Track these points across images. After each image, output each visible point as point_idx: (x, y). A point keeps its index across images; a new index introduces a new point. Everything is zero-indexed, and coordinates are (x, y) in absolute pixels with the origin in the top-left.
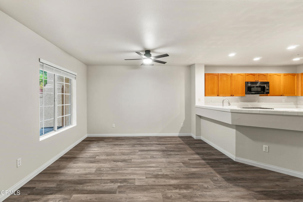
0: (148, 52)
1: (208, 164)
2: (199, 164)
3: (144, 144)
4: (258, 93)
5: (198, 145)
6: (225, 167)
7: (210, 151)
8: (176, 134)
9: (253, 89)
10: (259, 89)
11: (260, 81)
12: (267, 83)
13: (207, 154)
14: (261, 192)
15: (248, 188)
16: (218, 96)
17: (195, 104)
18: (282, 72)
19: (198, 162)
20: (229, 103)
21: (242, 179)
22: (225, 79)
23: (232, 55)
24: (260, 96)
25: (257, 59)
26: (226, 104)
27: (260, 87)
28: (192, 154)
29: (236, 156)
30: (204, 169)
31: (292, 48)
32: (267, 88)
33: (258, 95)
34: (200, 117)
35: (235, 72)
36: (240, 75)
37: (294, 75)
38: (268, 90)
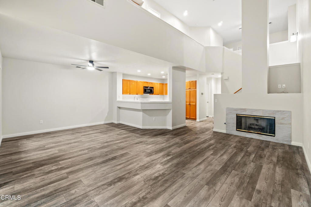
0: (91, 62)
1: (130, 132)
2: (126, 133)
3: (81, 132)
4: (148, 93)
5: (120, 126)
6: (139, 132)
7: (129, 127)
8: (102, 123)
9: (147, 91)
10: (149, 91)
11: (150, 86)
12: (153, 88)
13: (128, 129)
14: (154, 135)
15: (149, 135)
16: (130, 94)
17: (116, 99)
18: (158, 82)
19: (125, 132)
20: (137, 99)
21: (147, 133)
22: (133, 84)
23: (139, 71)
24: (150, 94)
25: (149, 74)
26: (136, 99)
27: (149, 89)
28: (120, 130)
29: (143, 126)
30: (130, 134)
31: (162, 72)
32: (153, 90)
33: (149, 94)
34: (119, 108)
35: (139, 80)
36: (141, 82)
37: (163, 84)
38: (153, 91)
